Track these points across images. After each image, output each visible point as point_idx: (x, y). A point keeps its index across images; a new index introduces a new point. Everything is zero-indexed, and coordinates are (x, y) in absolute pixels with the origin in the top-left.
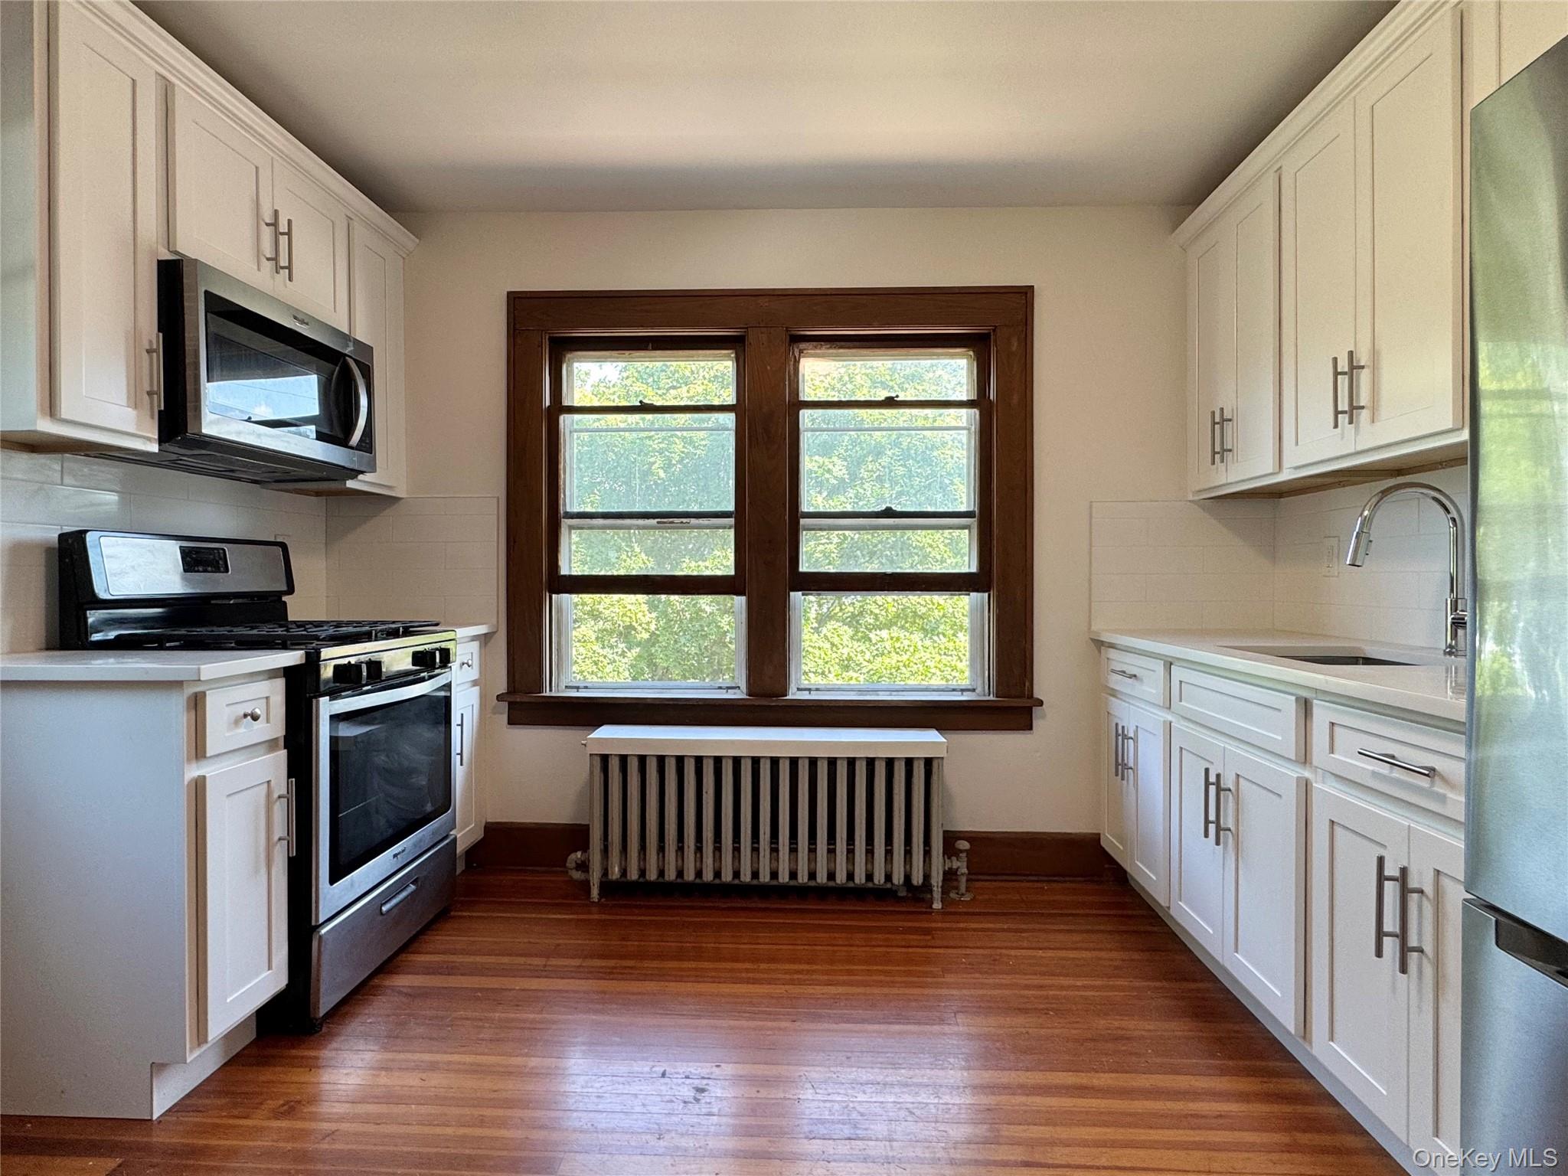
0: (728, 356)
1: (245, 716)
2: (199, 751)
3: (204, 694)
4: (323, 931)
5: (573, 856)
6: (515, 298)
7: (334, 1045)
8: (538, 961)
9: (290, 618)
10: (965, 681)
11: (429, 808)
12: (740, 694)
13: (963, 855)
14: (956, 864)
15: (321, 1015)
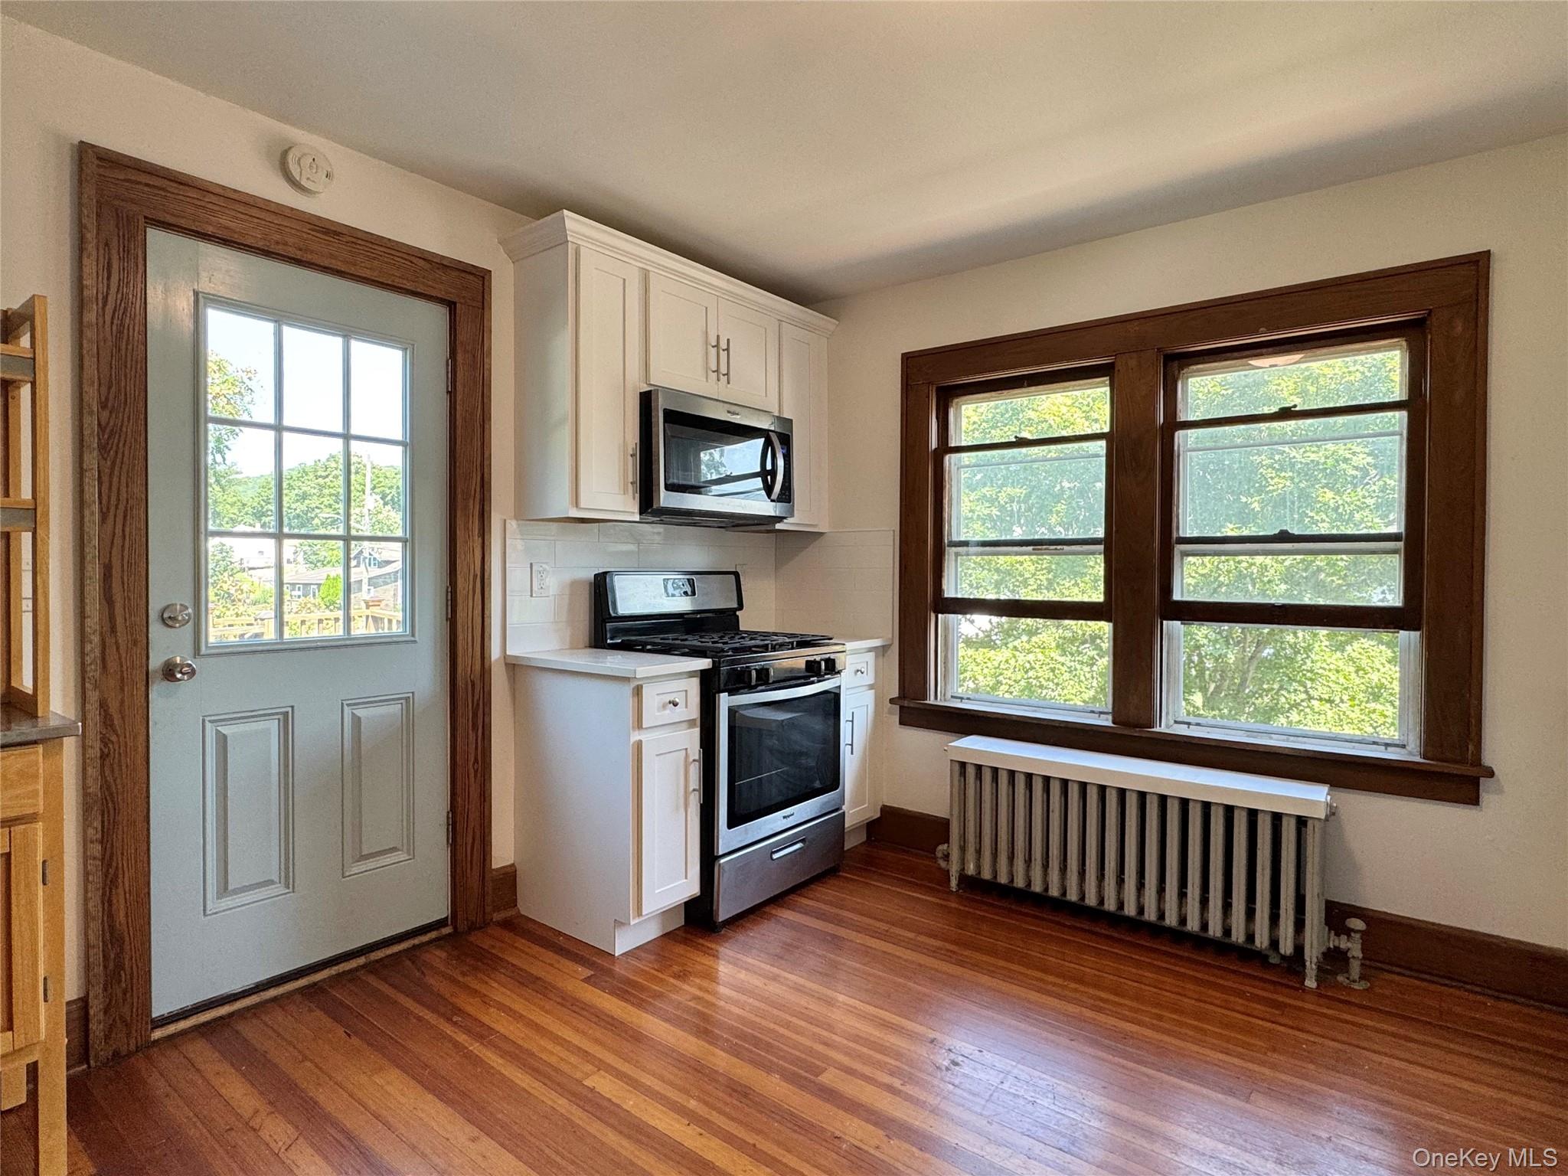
0: (1104, 382)
1: (670, 702)
2: (639, 725)
3: (642, 686)
4: (722, 861)
5: (940, 847)
6: (907, 359)
7: (727, 945)
8: (884, 926)
9: (741, 628)
10: (1392, 734)
11: (817, 785)
12: (1106, 721)
13: (1358, 936)
14: (1343, 943)
15: (720, 920)
